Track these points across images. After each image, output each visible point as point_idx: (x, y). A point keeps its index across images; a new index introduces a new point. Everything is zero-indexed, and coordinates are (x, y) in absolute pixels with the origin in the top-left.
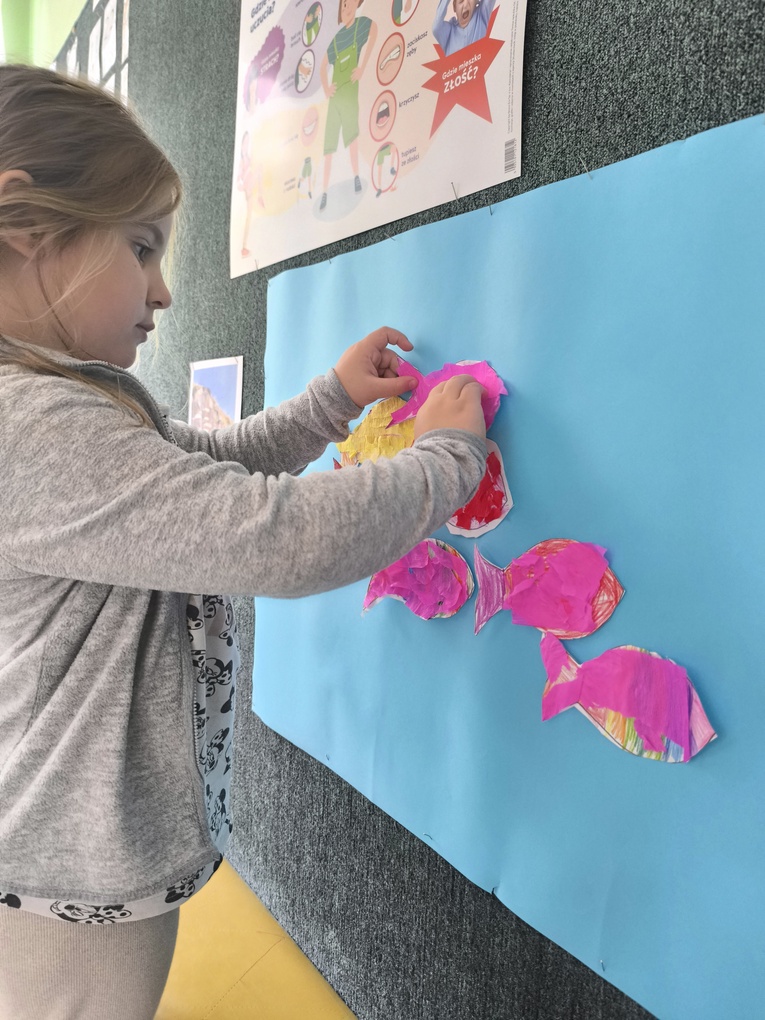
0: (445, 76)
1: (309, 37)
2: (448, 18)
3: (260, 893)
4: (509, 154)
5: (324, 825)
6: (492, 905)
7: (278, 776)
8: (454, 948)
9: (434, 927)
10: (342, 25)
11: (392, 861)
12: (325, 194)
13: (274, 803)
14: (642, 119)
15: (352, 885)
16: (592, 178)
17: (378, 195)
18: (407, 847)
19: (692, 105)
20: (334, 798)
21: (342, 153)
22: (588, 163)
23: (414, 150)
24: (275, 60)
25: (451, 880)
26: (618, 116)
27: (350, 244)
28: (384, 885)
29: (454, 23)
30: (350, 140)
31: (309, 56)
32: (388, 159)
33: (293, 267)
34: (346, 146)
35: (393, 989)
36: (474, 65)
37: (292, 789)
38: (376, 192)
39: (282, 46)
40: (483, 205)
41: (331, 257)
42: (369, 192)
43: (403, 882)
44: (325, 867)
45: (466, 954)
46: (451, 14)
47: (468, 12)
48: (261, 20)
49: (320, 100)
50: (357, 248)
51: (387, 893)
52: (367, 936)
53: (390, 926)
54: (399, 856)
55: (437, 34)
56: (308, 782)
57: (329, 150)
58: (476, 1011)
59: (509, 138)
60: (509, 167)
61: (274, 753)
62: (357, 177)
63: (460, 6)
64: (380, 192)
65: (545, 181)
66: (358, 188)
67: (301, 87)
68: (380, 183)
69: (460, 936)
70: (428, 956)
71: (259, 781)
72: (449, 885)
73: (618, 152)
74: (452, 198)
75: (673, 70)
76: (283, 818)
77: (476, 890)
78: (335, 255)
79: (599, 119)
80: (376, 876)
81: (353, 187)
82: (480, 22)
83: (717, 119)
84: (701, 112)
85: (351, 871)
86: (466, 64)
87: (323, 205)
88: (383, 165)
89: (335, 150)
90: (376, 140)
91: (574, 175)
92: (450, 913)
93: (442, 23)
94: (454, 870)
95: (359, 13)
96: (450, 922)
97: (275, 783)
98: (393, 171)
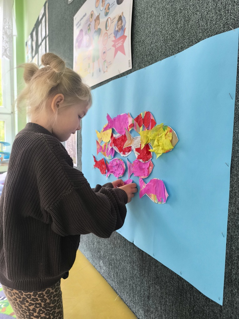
0: (116, 44)
2: (116, 30)
4: (129, 63)
10: (95, 30)
12: (93, 73)
14: (154, 56)
16: (145, 69)
19: (162, 53)
22: (144, 65)
23: (110, 62)
24: (81, 38)
26: (149, 55)
28: (112, 246)
29: (117, 31)
32: (105, 64)
34: (97, 60)
36: (121, 41)
39: (83, 35)
42: (102, 72)
46: (117, 29)
47: (120, 28)
48: (78, 27)
51: (112, 248)
52: (109, 260)
55: (114, 34)
57: (93, 61)
59: (129, 60)
60: (130, 66)
62: (99, 69)
63: (118, 27)
64: (104, 72)
65: (137, 70)
68: (104, 70)
73: (150, 63)
75: (159, 44)
79: (146, 55)
81: (99, 71)
82: (122, 31)
83: (167, 56)
84: (164, 54)
86: (120, 41)
87: (93, 75)
89: (95, 61)
90: (103, 59)
93: (115, 31)
95: (99, 27)
98: (107, 67)
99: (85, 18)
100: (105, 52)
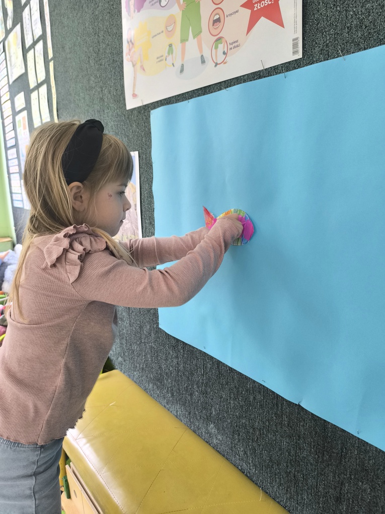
0: (255, 1)
3: (171, 410)
4: (295, 45)
5: (205, 378)
6: (298, 409)
7: (177, 357)
8: (279, 428)
9: (268, 420)
11: (243, 392)
12: (183, 65)
13: (175, 369)
14: (374, 29)
15: (222, 404)
16: (345, 60)
17: (216, 66)
18: (251, 386)
20: (209, 366)
21: (192, 42)
22: (342, 51)
25: (276, 399)
26: (360, 26)
27: (200, 92)
28: (240, 403)
30: (197, 34)
32: (221, 46)
33: (165, 104)
34: (194, 38)
35: (246, 447)
37: (185, 363)
38: (214, 64)
40: (280, 73)
41: (189, 99)
42: (210, 64)
43: (250, 401)
44: (206, 397)
45: (285, 430)
49: (176, 11)
50: (204, 94)
51: (242, 407)
52: (231, 426)
53: (244, 421)
54: (247, 391)
56: (194, 359)
57: (184, 40)
58: (291, 454)
59: (295, 37)
60: (295, 52)
61: (174, 347)
62: (202, 56)
64: (216, 64)
65: (317, 60)
66: (203, 62)
68: (216, 59)
69: (282, 423)
70: (265, 433)
71: (166, 360)
72: (275, 401)
73: (359, 47)
74: (261, 68)
76: (181, 376)
77: (290, 403)
78: (191, 98)
79: (348, 28)
80: (235, 399)
81: (200, 62)
85: (221, 398)
87: (182, 71)
88: (218, 49)
89: (187, 40)
90: (213, 35)
91: (334, 58)
92: (275, 414)
94: (277, 395)
96: (276, 417)
97: (175, 361)
98: (224, 53)
100: (218, 20)
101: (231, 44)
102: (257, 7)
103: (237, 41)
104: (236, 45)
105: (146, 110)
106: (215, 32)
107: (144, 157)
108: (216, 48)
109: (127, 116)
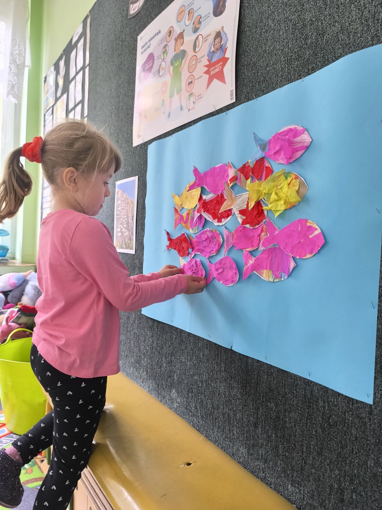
0: (210, 69)
1: (164, 56)
2: (211, 50)
4: (232, 94)
10: (176, 52)
12: (170, 113)
24: (151, 65)
29: (213, 52)
31: (164, 63)
32: (192, 98)
33: (158, 140)
34: (177, 94)
38: (188, 110)
39: (154, 60)
41: (172, 134)
47: (218, 49)
48: (145, 50)
49: (168, 78)
55: (208, 56)
57: (171, 96)
60: (232, 99)
62: (181, 105)
63: (215, 47)
66: (182, 109)
67: (160, 74)
68: (189, 107)
78: (174, 134)
81: (180, 109)
82: (222, 52)
86: (218, 65)
87: (169, 116)
89: (173, 96)
90: (188, 92)
93: (210, 52)
95: (182, 48)
98: (194, 103)
99: (158, 38)
100: (191, 82)
101: (198, 96)
102: (212, 73)
103: (200, 95)
104: (200, 97)
105: (145, 146)
106: (189, 90)
107: (142, 179)
108: (189, 99)
109: (133, 151)
